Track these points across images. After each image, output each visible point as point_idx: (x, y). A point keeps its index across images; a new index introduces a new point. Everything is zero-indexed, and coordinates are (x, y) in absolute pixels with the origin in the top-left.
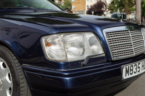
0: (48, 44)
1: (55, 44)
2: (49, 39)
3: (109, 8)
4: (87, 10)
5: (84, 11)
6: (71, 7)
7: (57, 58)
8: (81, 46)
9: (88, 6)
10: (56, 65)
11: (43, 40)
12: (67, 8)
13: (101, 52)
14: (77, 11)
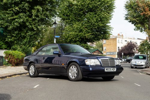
0: (86, 61)
1: (88, 61)
2: (87, 60)
3: (139, 50)
4: (117, 51)
5: (115, 52)
6: (103, 48)
7: (88, 64)
8: (94, 62)
9: (119, 48)
10: (88, 66)
11: (85, 60)
12: (98, 50)
13: (99, 64)
14: (108, 52)
